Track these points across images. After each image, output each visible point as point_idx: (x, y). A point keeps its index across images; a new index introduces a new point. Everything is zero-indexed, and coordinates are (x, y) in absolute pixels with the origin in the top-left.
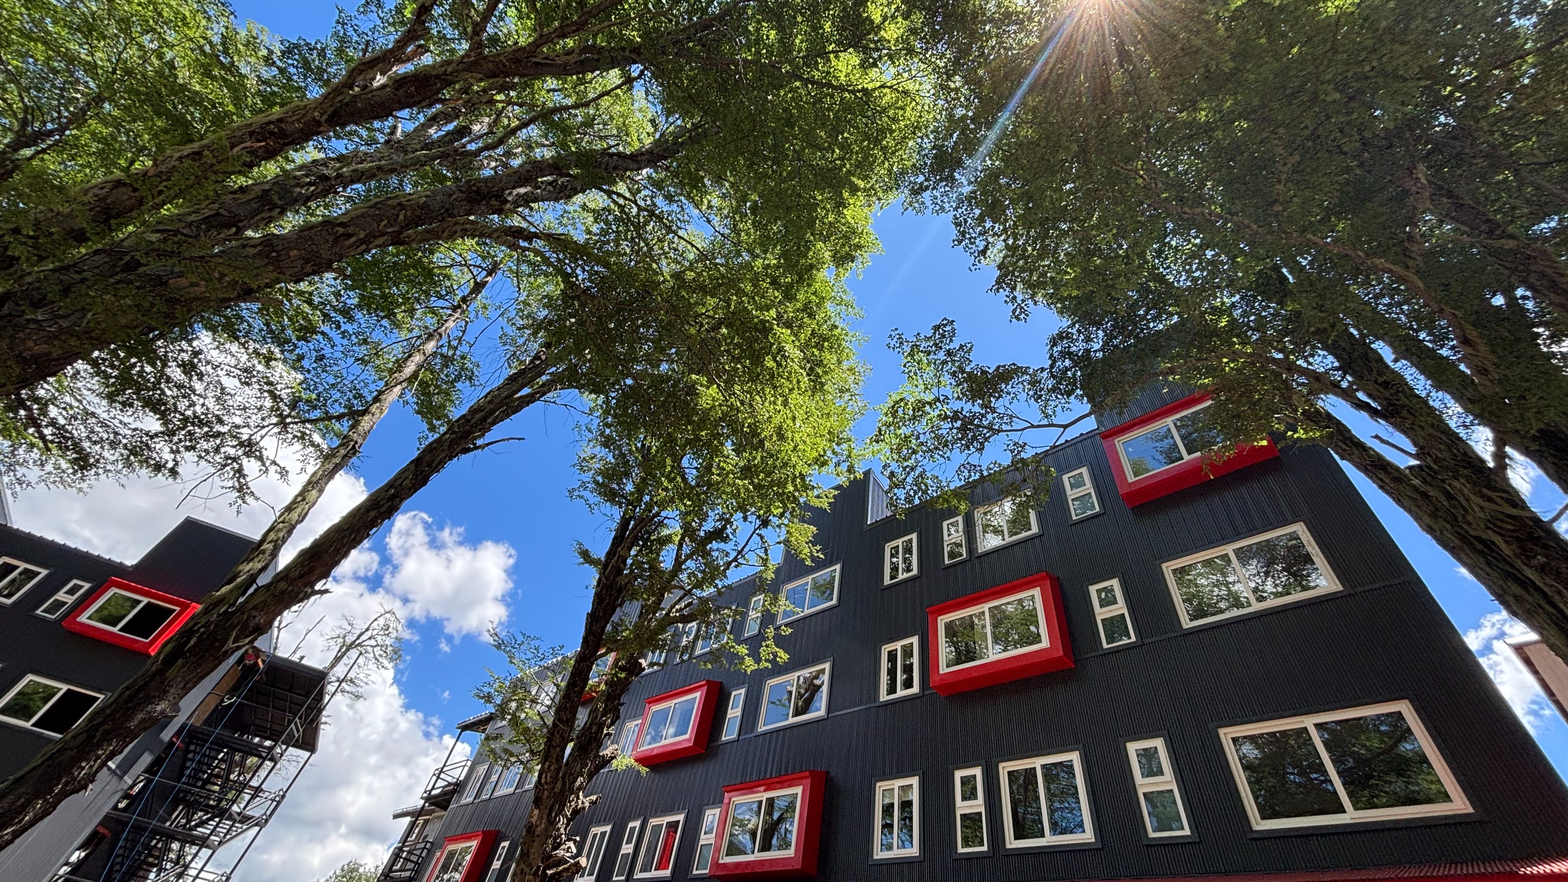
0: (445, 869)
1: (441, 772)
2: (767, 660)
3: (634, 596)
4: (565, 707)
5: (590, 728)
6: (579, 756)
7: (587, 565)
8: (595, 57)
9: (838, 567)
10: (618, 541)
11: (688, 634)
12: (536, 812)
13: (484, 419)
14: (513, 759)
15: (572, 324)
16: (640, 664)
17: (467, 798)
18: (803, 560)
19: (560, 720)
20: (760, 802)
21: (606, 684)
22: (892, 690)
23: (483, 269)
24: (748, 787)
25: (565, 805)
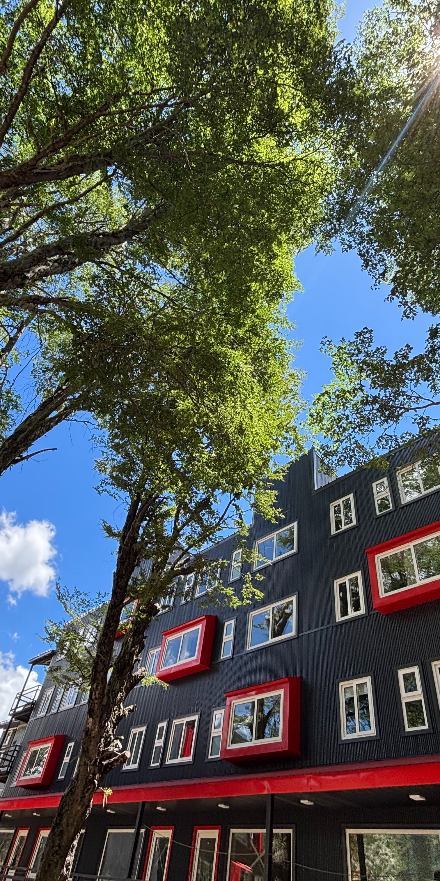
0: (31, 764)
1: (21, 695)
2: (247, 599)
3: (148, 557)
4: (104, 643)
5: (124, 656)
6: (118, 677)
7: (111, 537)
8: (80, 163)
9: (295, 524)
10: (131, 518)
11: (189, 582)
12: (91, 720)
13: (26, 437)
14: (71, 683)
15: (81, 363)
16: (156, 607)
17: (41, 713)
18: (269, 521)
19: (101, 652)
20: (253, 703)
21: (132, 623)
22: (344, 612)
23: (15, 328)
24: (243, 692)
25: (111, 714)
